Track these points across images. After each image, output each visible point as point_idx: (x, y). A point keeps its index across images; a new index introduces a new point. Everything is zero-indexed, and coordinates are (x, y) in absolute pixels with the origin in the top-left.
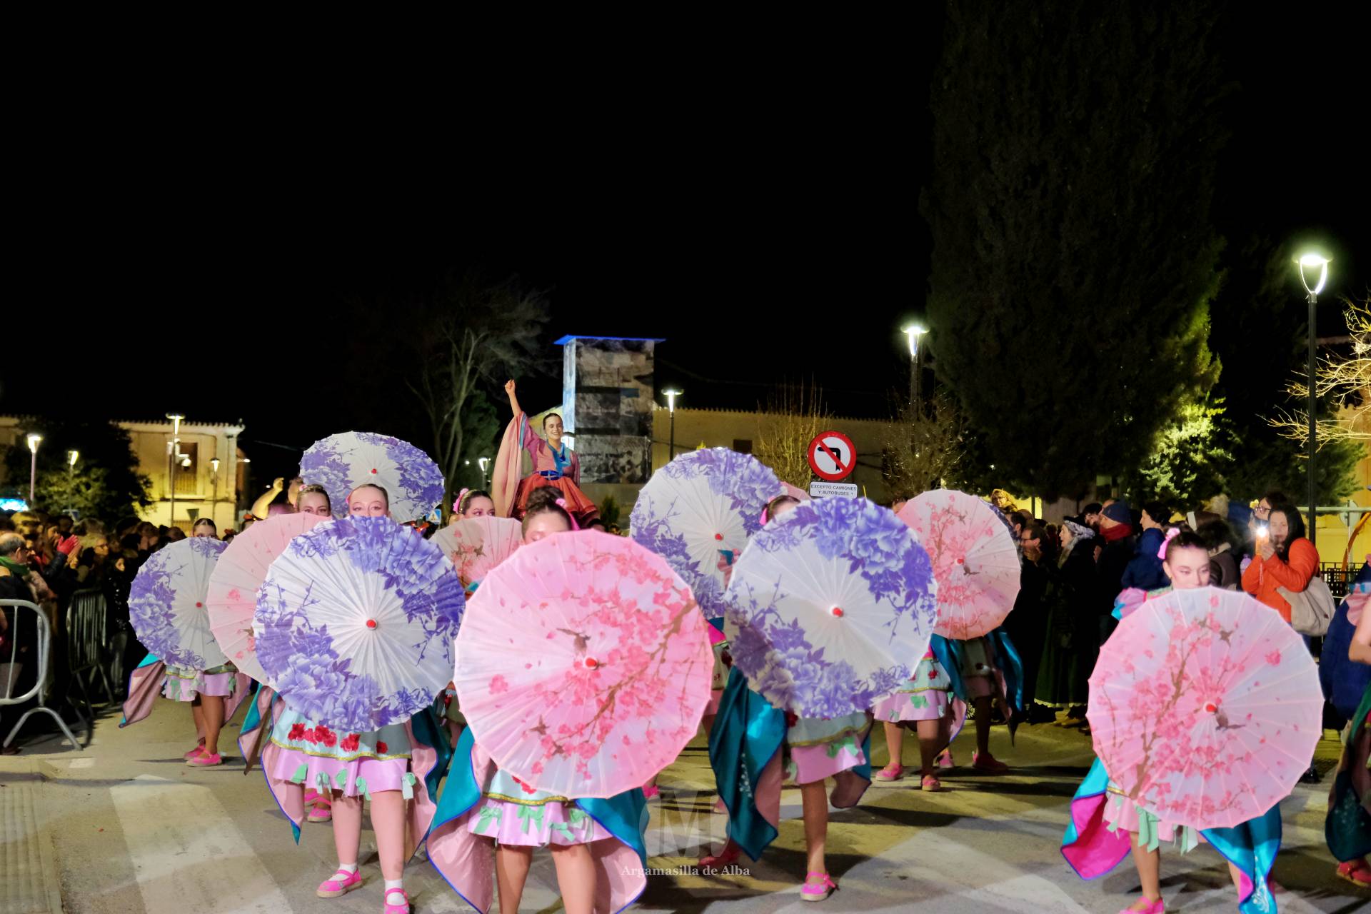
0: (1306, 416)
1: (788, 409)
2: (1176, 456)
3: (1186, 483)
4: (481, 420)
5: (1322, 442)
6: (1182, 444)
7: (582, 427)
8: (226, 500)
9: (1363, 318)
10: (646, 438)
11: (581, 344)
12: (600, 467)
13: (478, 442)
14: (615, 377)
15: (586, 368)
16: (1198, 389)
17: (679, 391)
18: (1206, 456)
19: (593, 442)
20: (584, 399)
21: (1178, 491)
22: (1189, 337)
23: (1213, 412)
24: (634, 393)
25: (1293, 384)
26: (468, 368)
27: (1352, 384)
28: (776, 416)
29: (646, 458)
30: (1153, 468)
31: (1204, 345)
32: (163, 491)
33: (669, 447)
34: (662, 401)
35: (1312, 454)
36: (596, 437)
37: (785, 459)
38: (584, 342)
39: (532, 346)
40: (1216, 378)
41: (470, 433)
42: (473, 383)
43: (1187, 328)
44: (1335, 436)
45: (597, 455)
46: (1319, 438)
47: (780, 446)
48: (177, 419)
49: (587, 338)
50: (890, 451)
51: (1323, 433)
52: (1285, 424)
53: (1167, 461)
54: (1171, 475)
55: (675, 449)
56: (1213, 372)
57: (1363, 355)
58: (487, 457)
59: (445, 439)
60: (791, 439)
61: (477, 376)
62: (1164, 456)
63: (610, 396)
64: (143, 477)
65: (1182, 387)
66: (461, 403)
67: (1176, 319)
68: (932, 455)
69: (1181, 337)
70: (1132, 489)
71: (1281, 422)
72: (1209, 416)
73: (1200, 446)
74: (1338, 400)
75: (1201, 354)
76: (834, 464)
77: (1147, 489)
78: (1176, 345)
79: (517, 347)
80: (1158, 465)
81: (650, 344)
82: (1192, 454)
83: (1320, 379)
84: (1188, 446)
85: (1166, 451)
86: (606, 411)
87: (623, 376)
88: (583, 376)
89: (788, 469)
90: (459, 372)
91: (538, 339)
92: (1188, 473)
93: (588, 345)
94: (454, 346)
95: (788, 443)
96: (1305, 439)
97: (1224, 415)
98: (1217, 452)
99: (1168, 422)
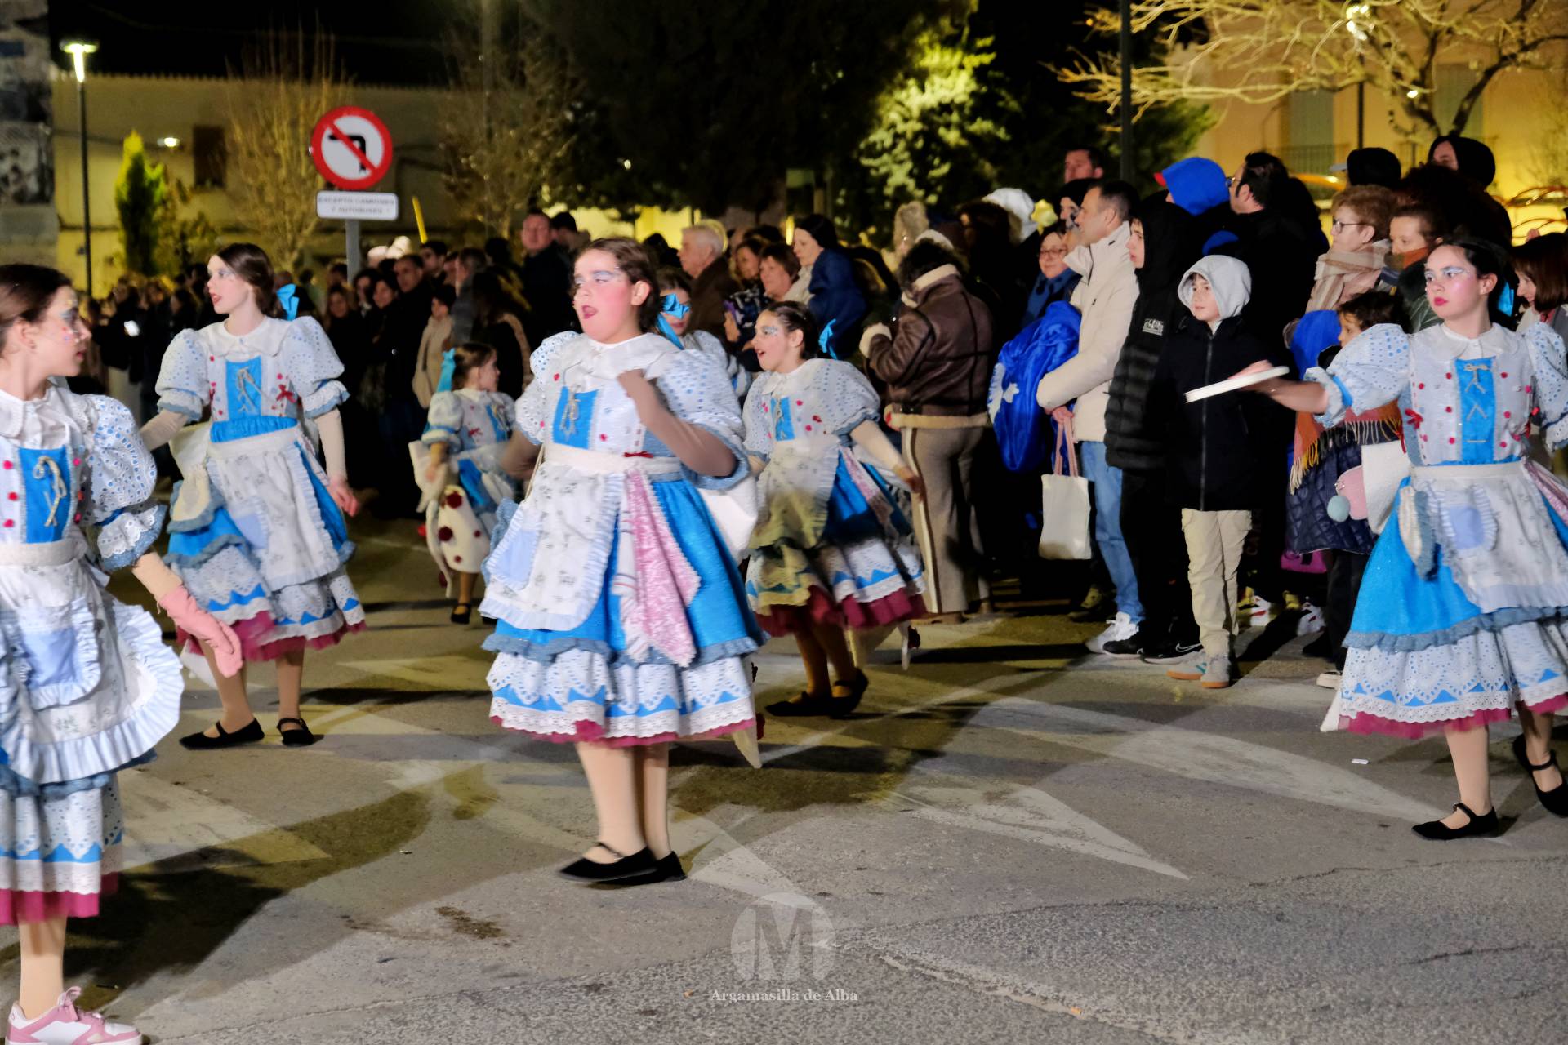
0: (1117, 61)
1: (278, 72)
2: (916, 135)
3: (933, 178)
5: (1143, 104)
6: (926, 116)
10: (41, 126)
16: (945, 23)
17: (87, 39)
18: (965, 134)
23: (974, 61)
24: (16, 50)
25: (1096, 10)
27: (1187, 10)
28: (255, 84)
29: (44, 160)
30: (878, 155)
33: (80, 142)
35: (1126, 125)
37: (277, 157)
44: (1163, 94)
46: (1137, 98)
47: (268, 134)
50: (450, 136)
51: (1144, 91)
52: (1084, 76)
53: (902, 145)
54: (909, 166)
55: (90, 145)
60: (285, 123)
62: (897, 136)
65: (920, 20)
68: (521, 141)
70: (849, 189)
71: (1077, 72)
72: (969, 66)
73: (955, 117)
74: (1167, 34)
76: (355, 162)
77: (871, 191)
82: (942, 131)
84: (936, 118)
85: (901, 127)
89: (283, 173)
92: (937, 161)
95: (281, 129)
96: (1115, 100)
97: (993, 65)
98: (981, 126)
99: (900, 76)
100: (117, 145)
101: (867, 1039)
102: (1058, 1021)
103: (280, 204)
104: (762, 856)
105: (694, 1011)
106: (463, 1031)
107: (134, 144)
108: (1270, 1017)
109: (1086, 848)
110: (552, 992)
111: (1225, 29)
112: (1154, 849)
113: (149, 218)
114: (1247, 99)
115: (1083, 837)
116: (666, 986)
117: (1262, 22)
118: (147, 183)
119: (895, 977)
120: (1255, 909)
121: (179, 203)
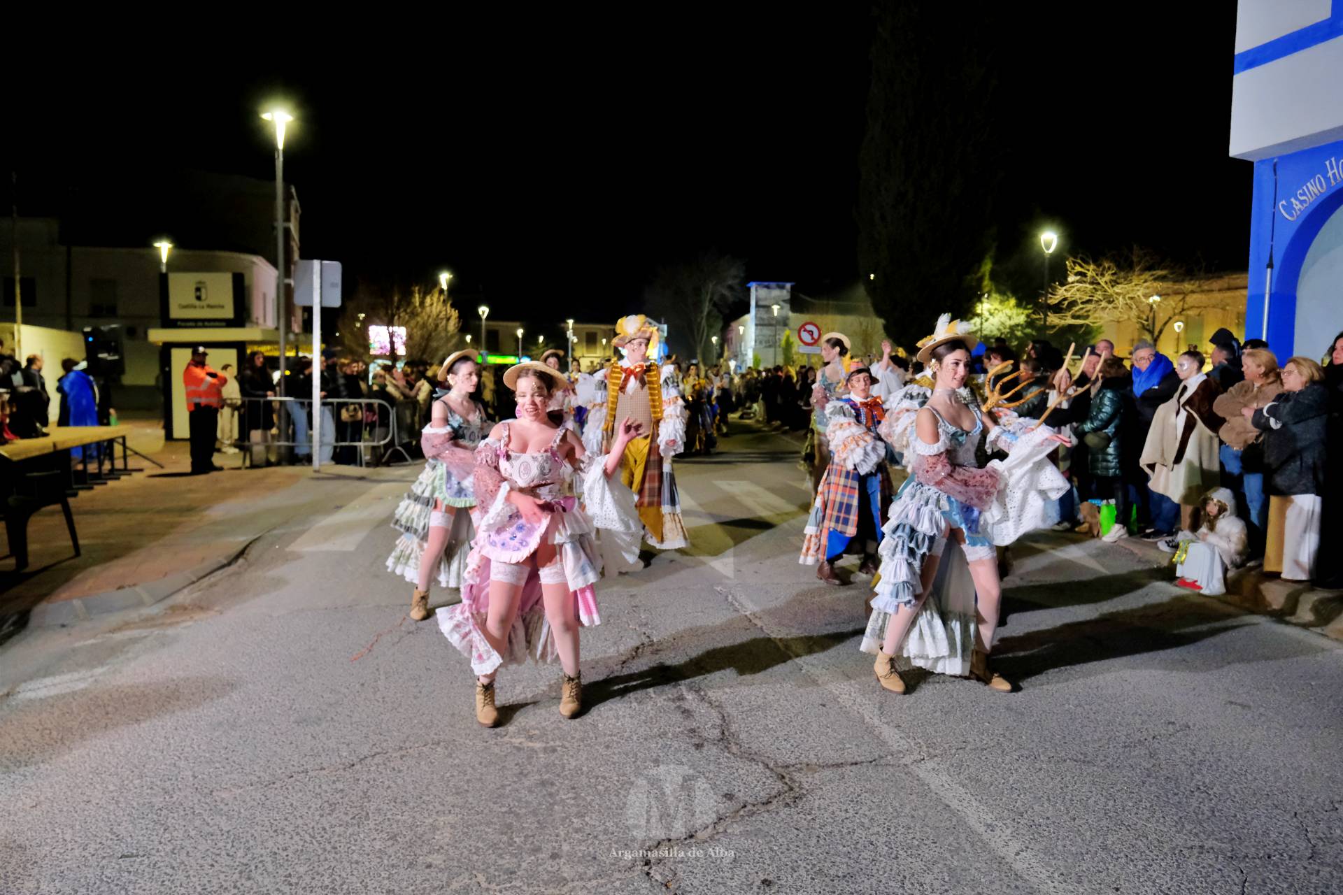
4: (714, 321)
7: (759, 324)
9: (1075, 264)
11: (758, 286)
12: (766, 341)
13: (713, 330)
14: (773, 300)
15: (760, 297)
19: (763, 331)
20: (759, 311)
22: (979, 275)
25: (1047, 296)
26: (708, 297)
31: (987, 277)
36: (765, 328)
38: (760, 285)
39: (737, 287)
43: (980, 270)
45: (765, 335)
49: (762, 283)
57: (1074, 282)
59: (698, 330)
66: (705, 313)
78: (970, 279)
79: (731, 288)
81: (788, 286)
86: (769, 316)
87: (777, 300)
88: (759, 301)
90: (705, 298)
91: (738, 284)
93: (762, 286)
94: (702, 287)
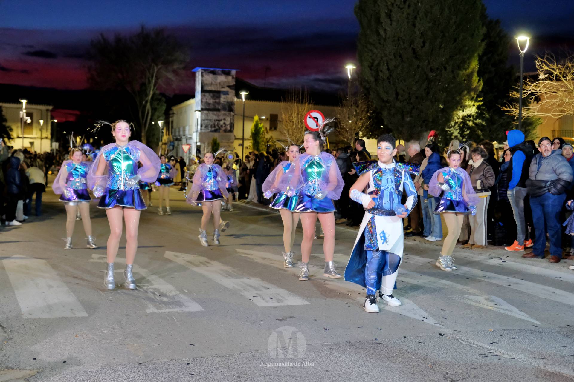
0: (518, 105)
1: (295, 101)
2: (461, 123)
3: (465, 134)
4: (158, 104)
5: (524, 117)
6: (464, 118)
7: (204, 107)
8: (46, 138)
9: (543, 64)
10: (232, 113)
11: (203, 71)
12: (211, 126)
13: (157, 113)
14: (218, 85)
15: (206, 82)
17: (247, 92)
18: (474, 123)
19: (208, 115)
20: (205, 96)
21: (462, 138)
22: (469, 71)
23: (477, 104)
24: (227, 93)
25: (513, 92)
26: (154, 81)
27: (538, 92)
28: (289, 104)
29: (232, 121)
30: (451, 128)
31: (476, 74)
32: (18, 134)
33: (242, 117)
34: (238, 96)
35: (520, 122)
36: (210, 112)
37: (293, 122)
38: (205, 70)
39: (182, 72)
40: (480, 88)
41: (154, 110)
42: (156, 88)
43: (469, 66)
44: (530, 114)
45: (210, 120)
46: (523, 115)
47: (291, 116)
48: (24, 102)
49: (206, 69)
50: (339, 119)
51: (525, 113)
52: (508, 109)
53: (457, 125)
54: (458, 131)
55: (245, 118)
56: (479, 86)
57: (543, 80)
58: (162, 120)
59: (143, 112)
60: (296, 113)
61: (157, 85)
62: (456, 123)
63: (216, 94)
64: (9, 127)
65: (466, 92)
66: (150, 97)
67: (464, 63)
68: (357, 121)
69: (466, 70)
70: (442, 136)
71: (507, 108)
72: (476, 105)
73: (471, 119)
74: (531, 99)
75: (474, 78)
76: (315, 124)
77: (448, 137)
78: (463, 73)
79: (175, 72)
80: (452, 127)
81: (234, 72)
82: (468, 122)
83: (524, 90)
84: (466, 118)
85: (457, 121)
86: (214, 101)
87: (222, 86)
88: (204, 85)
89: (294, 126)
90: (150, 82)
91: (184, 68)
92: (466, 130)
93: (207, 72)
94: (147, 72)
95: (295, 115)
96: (516, 115)
97: (482, 105)
98: (479, 121)
99: (459, 107)
100: (252, 118)
101: (456, 361)
102: (508, 360)
103: (293, 135)
104: (426, 311)
105: (409, 351)
106: (347, 352)
107: (256, 118)
108: (567, 363)
109: (513, 314)
110: (370, 344)
111: (548, 98)
112: (531, 315)
113: (259, 137)
114: (553, 117)
115: (512, 311)
116: (401, 344)
117: (558, 96)
118: (259, 128)
119: (463, 346)
120: (560, 334)
121: (266, 133)
